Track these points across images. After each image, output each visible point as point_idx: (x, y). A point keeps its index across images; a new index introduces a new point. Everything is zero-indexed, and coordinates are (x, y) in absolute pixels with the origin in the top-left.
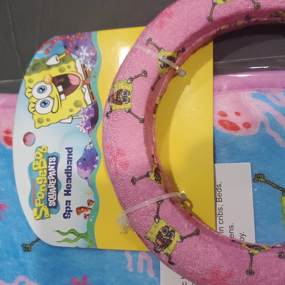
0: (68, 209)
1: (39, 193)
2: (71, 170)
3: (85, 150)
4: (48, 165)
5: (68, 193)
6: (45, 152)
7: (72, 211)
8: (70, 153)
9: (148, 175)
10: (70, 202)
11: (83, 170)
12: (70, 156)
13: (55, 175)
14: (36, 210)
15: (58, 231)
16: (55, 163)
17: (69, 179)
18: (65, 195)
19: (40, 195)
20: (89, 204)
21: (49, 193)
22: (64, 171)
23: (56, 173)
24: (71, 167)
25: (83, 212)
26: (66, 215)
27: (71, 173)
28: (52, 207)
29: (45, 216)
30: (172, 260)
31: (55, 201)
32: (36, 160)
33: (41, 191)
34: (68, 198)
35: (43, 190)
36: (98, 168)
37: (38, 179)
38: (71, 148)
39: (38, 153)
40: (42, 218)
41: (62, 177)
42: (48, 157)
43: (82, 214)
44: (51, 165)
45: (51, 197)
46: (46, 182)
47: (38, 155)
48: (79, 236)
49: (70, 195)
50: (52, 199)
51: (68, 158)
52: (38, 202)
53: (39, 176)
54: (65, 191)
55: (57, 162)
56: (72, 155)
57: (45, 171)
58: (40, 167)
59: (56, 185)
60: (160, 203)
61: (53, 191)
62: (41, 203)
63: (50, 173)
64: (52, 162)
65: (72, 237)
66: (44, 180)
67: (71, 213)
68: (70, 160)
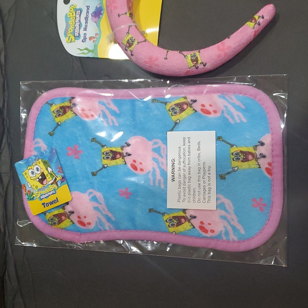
0: (85, 38)
1: (70, 29)
2: (88, 17)
3: (96, 7)
4: (76, 14)
5: (85, 29)
6: (75, 8)
7: (87, 39)
8: (88, 9)
9: (126, 13)
10: (86, 34)
11: (94, 18)
12: (88, 10)
13: (79, 20)
14: (67, 38)
15: (79, 49)
16: (80, 14)
17: (87, 22)
18: (84, 30)
19: (70, 30)
20: (96, 35)
21: (75, 29)
22: (84, 18)
23: (80, 19)
24: (88, 16)
25: (93, 39)
26: (83, 41)
27: (88, 19)
28: (77, 36)
29: (73, 41)
30: (132, 53)
31: (78, 33)
32: (70, 11)
33: (71, 28)
34: (85, 32)
35: (72, 28)
36: (102, 17)
37: (70, 22)
38: (89, 6)
39: (71, 8)
40: (71, 42)
41: (83, 21)
42: (76, 10)
43: (92, 41)
44: (78, 15)
45: (76, 31)
46: (74, 23)
47: (71, 9)
48: (89, 51)
49: (86, 30)
50: (77, 32)
51: (87, 11)
52: (69, 34)
53: (70, 20)
54: (84, 28)
55: (81, 13)
56: (89, 10)
57: (74, 18)
58: (71, 15)
59: (79, 25)
60: (129, 27)
61: (78, 28)
62: (71, 34)
63: (77, 19)
64: (79, 13)
65: (86, 51)
66: (73, 22)
67: (86, 39)
68: (88, 12)
